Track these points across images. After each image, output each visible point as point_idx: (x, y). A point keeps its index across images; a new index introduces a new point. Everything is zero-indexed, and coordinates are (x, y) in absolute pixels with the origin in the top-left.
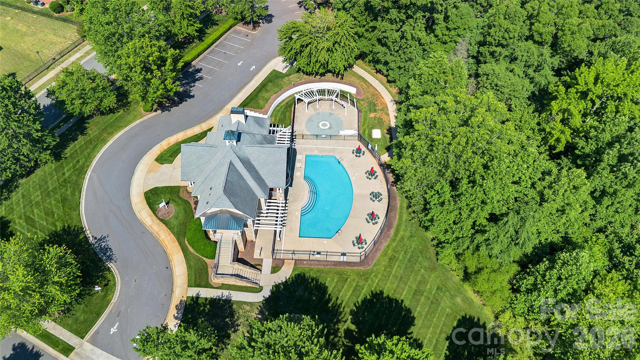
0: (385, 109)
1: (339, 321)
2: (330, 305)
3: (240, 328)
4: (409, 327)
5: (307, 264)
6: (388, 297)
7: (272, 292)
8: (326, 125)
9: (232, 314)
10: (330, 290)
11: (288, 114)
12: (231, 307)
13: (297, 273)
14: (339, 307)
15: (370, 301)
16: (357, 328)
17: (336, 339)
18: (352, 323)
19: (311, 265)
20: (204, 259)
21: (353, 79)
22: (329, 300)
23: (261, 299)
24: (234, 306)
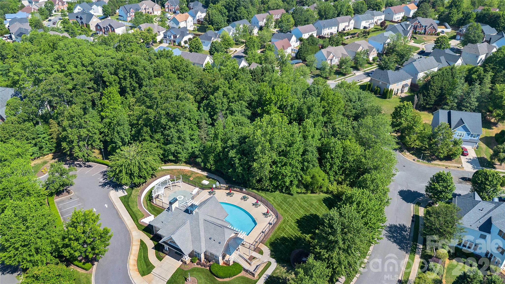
0: (192, 173)
1: (305, 239)
2: (294, 239)
3: (288, 278)
4: (319, 218)
5: (266, 239)
6: (301, 218)
7: (273, 258)
8: (181, 198)
9: (278, 278)
10: (286, 236)
11: (156, 208)
12: (274, 277)
13: (268, 245)
14: (297, 236)
15: (299, 225)
16: (311, 234)
17: (313, 243)
18: (308, 234)
19: (267, 237)
20: (237, 276)
21: (161, 173)
22: (291, 238)
23: (276, 264)
24: (274, 275)
